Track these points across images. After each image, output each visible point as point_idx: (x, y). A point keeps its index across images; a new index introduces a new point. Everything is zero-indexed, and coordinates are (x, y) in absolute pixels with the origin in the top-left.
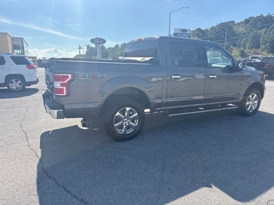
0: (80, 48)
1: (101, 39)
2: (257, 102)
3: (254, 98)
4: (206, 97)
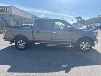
1: (80, 17)
2: (89, 46)
3: (86, 44)
4: (52, 40)
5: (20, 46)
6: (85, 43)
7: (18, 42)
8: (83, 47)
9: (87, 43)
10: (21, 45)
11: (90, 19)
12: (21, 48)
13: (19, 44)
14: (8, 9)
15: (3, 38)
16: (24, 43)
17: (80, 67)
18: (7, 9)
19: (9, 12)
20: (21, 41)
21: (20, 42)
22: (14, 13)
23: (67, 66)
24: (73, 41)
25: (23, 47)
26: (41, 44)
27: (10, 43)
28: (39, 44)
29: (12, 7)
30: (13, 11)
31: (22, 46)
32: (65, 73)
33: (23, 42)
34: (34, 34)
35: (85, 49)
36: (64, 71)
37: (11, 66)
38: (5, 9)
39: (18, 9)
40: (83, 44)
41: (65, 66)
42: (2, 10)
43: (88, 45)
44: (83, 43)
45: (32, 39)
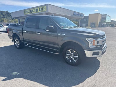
7: (15, 40)
12: (17, 47)
14: (45, 7)
19: (46, 10)
22: (50, 11)
27: (12, 41)
29: (49, 5)
33: (18, 41)
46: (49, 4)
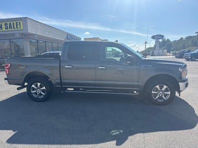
0: (146, 43)
1: (161, 35)
2: (169, 93)
3: (163, 89)
4: (97, 82)
5: (36, 93)
6: (161, 87)
7: (33, 86)
8: (157, 95)
9: (165, 87)
10: (39, 91)
11: (182, 39)
12: (38, 98)
13: (34, 89)
14: (20, 23)
15: (5, 79)
16: (44, 88)
17: (146, 134)
18: (18, 24)
19: (22, 28)
20: (39, 84)
21: (37, 86)
22: (31, 30)
23: (122, 131)
24: (136, 83)
25: (42, 96)
26: (75, 89)
27: (18, 89)
28: (73, 89)
29: (28, 19)
30: (28, 28)
31: (40, 94)
32: (115, 146)
33: (41, 86)
34: (62, 70)
35: (161, 98)
36: (115, 142)
37: (14, 133)
38: (13, 23)
39: (38, 23)
40: (157, 90)
41: (118, 133)
42: (8, 26)
43: (166, 90)
44: (158, 87)
45: (59, 81)
46: (27, 17)
